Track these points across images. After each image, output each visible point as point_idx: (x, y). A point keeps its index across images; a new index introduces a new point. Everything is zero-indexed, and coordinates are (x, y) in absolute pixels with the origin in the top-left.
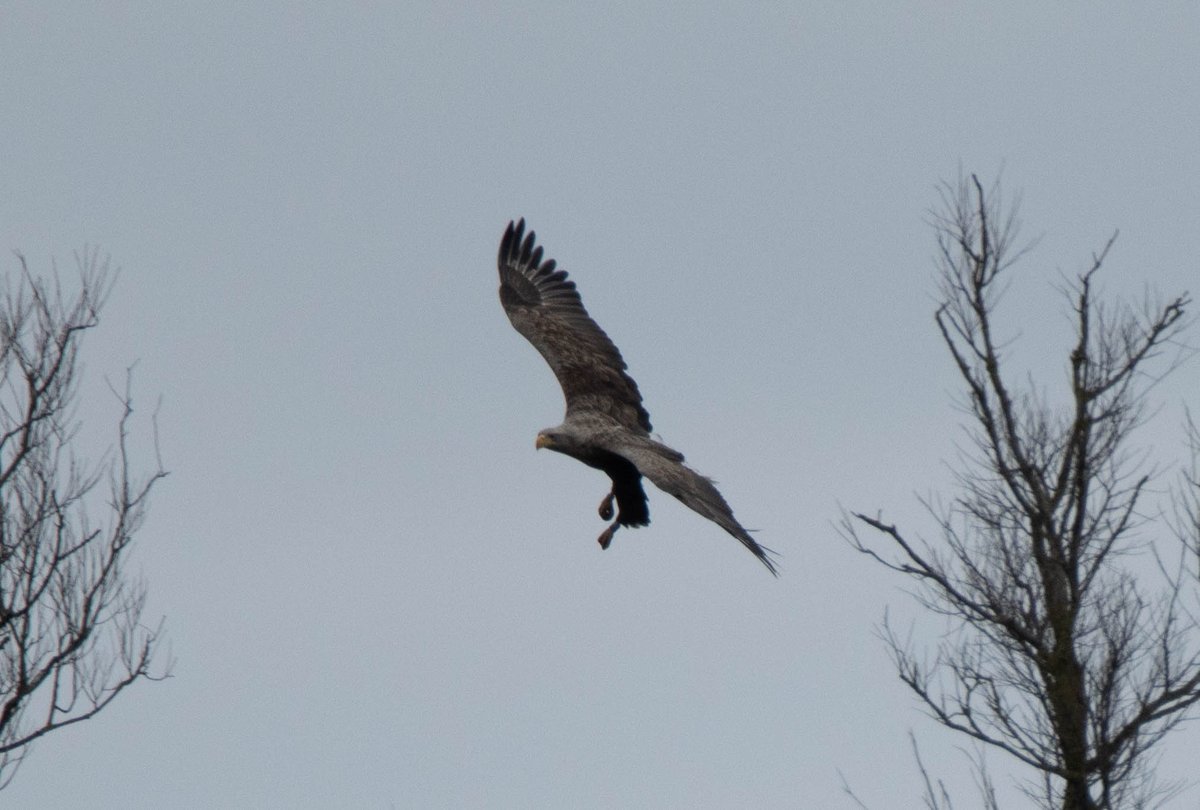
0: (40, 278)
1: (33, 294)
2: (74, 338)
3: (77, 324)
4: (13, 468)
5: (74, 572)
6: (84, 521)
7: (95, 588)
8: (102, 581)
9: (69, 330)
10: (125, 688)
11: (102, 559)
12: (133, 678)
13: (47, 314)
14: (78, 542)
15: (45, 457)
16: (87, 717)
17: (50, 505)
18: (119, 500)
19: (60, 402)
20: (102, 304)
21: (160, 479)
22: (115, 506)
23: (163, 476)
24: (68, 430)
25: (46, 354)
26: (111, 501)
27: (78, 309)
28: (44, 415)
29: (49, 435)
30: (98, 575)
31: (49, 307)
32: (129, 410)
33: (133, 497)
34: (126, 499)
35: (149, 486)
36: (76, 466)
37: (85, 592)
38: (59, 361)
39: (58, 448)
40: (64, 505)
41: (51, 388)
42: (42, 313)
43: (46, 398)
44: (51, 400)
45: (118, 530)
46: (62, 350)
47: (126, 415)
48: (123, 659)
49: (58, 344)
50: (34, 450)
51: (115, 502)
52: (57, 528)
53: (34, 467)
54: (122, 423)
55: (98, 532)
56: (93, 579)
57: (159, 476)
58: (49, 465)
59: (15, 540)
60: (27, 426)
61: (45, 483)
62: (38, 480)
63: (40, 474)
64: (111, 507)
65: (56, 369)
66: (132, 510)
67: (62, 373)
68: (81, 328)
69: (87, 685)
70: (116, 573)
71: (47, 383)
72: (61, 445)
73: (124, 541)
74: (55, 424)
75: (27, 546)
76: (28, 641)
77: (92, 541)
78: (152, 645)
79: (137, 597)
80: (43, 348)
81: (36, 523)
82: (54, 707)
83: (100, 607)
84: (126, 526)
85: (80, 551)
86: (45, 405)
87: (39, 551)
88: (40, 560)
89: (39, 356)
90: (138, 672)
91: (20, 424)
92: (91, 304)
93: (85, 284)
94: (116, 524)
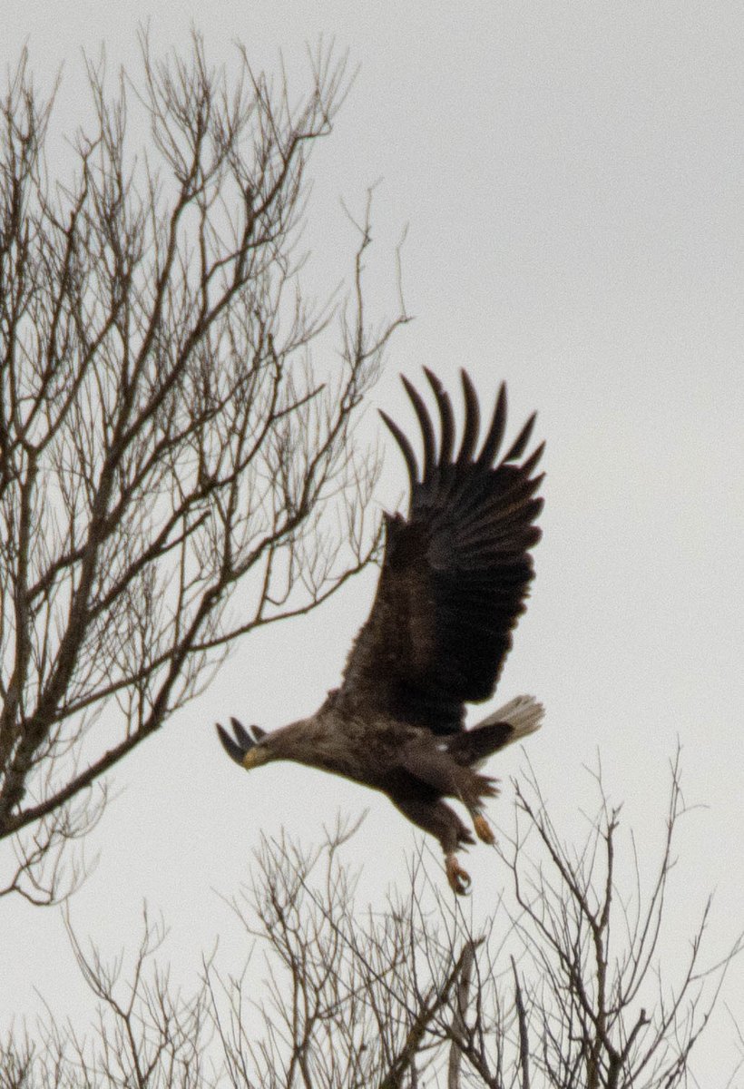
0: (263, 74)
1: (255, 92)
2: (301, 148)
3: (306, 131)
4: (226, 301)
5: (294, 438)
6: (309, 372)
7: (319, 456)
8: (327, 447)
9: (295, 139)
10: (352, 578)
11: (329, 420)
12: (360, 567)
13: (270, 118)
14: (302, 396)
15: (264, 293)
16: (304, 611)
17: (266, 351)
18: (351, 350)
19: (282, 228)
20: (338, 107)
21: (401, 326)
22: (346, 356)
23: (406, 321)
24: (294, 259)
25: (268, 167)
26: (342, 350)
27: (307, 113)
28: (262, 241)
29: (268, 265)
30: (323, 440)
31: (273, 110)
32: (367, 240)
33: (369, 346)
34: (360, 349)
35: (388, 334)
36: (302, 305)
37: (306, 457)
38: (283, 177)
39: (282, 283)
40: (283, 354)
41: (272, 209)
42: (264, 117)
43: (266, 221)
44: (271, 224)
45: (349, 386)
46: (286, 162)
47: (364, 246)
48: (351, 542)
49: (283, 156)
50: (249, 282)
51: (347, 352)
52: (273, 381)
53: (251, 304)
54: (358, 256)
55: (322, 387)
56: (317, 443)
57: (400, 321)
58: (269, 303)
59: (224, 393)
60: (241, 255)
61: (263, 325)
62: (255, 320)
63: (258, 314)
64: (341, 359)
65: (279, 186)
66: (367, 362)
67: (286, 190)
68: (311, 136)
69: (306, 572)
70: (344, 438)
71: (267, 203)
72: (285, 278)
73: (356, 400)
74: (277, 251)
75: (237, 402)
76: (234, 518)
77: (318, 396)
79: (371, 464)
80: (264, 160)
81: (248, 376)
82: (265, 598)
83: (324, 479)
84: (359, 381)
85: (301, 408)
86: (263, 229)
87: (252, 408)
88: (253, 418)
89: (258, 168)
90: (368, 559)
91: (233, 251)
92: (325, 107)
93: (318, 84)
94: (347, 378)
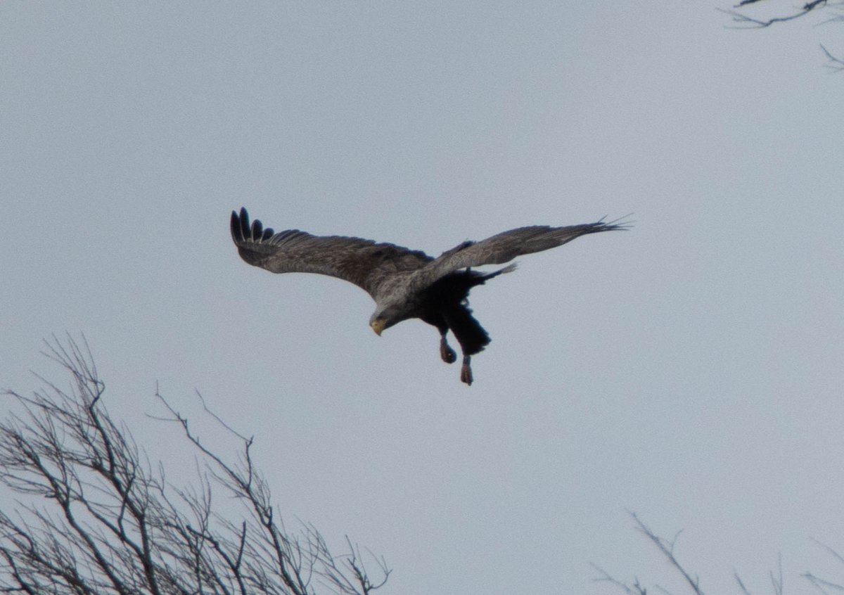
0: (36, 394)
1: (42, 408)
2: (98, 410)
3: (92, 399)
4: (145, 538)
5: (256, 567)
6: (229, 526)
7: (281, 563)
8: (280, 554)
9: (90, 409)
11: (267, 540)
13: (64, 413)
14: (239, 544)
15: (160, 508)
17: (195, 539)
18: (238, 489)
19: (133, 464)
20: (94, 368)
21: (250, 447)
22: (239, 495)
23: (251, 442)
24: (156, 476)
25: (91, 440)
26: (233, 494)
27: (81, 389)
28: (130, 483)
29: (147, 493)
30: (274, 553)
31: (60, 406)
32: (184, 422)
33: (245, 478)
34: (242, 484)
35: (248, 460)
36: (186, 494)
37: (277, 573)
38: (104, 436)
39: (163, 495)
40: (204, 529)
41: (117, 460)
42: (61, 416)
43: (120, 469)
44: (125, 468)
45: (257, 509)
46: (98, 427)
47: (186, 427)
48: (346, 592)
49: (93, 425)
50: (147, 512)
51: (237, 492)
52: (214, 550)
53: (160, 523)
54: (188, 435)
55: (244, 525)
56: (273, 559)
57: (248, 446)
58: (167, 512)
59: (195, 585)
60: (126, 501)
61: (177, 527)
62: (170, 529)
63: (168, 524)
64: (238, 499)
65: (107, 443)
66: (254, 487)
67: (114, 442)
68: (96, 399)
70: (284, 539)
71: (111, 459)
72: (162, 491)
73: (269, 513)
74: (144, 481)
75: (207, 581)
77: (247, 533)
78: (357, 564)
79: (315, 542)
80: (85, 438)
81: (197, 560)
83: (297, 574)
84: (260, 502)
85: (245, 548)
86: (124, 475)
87: (218, 576)
88: (225, 582)
89: (87, 446)
90: (366, 591)
91: (121, 504)
92: (87, 376)
93: (70, 368)
94: (252, 507)
